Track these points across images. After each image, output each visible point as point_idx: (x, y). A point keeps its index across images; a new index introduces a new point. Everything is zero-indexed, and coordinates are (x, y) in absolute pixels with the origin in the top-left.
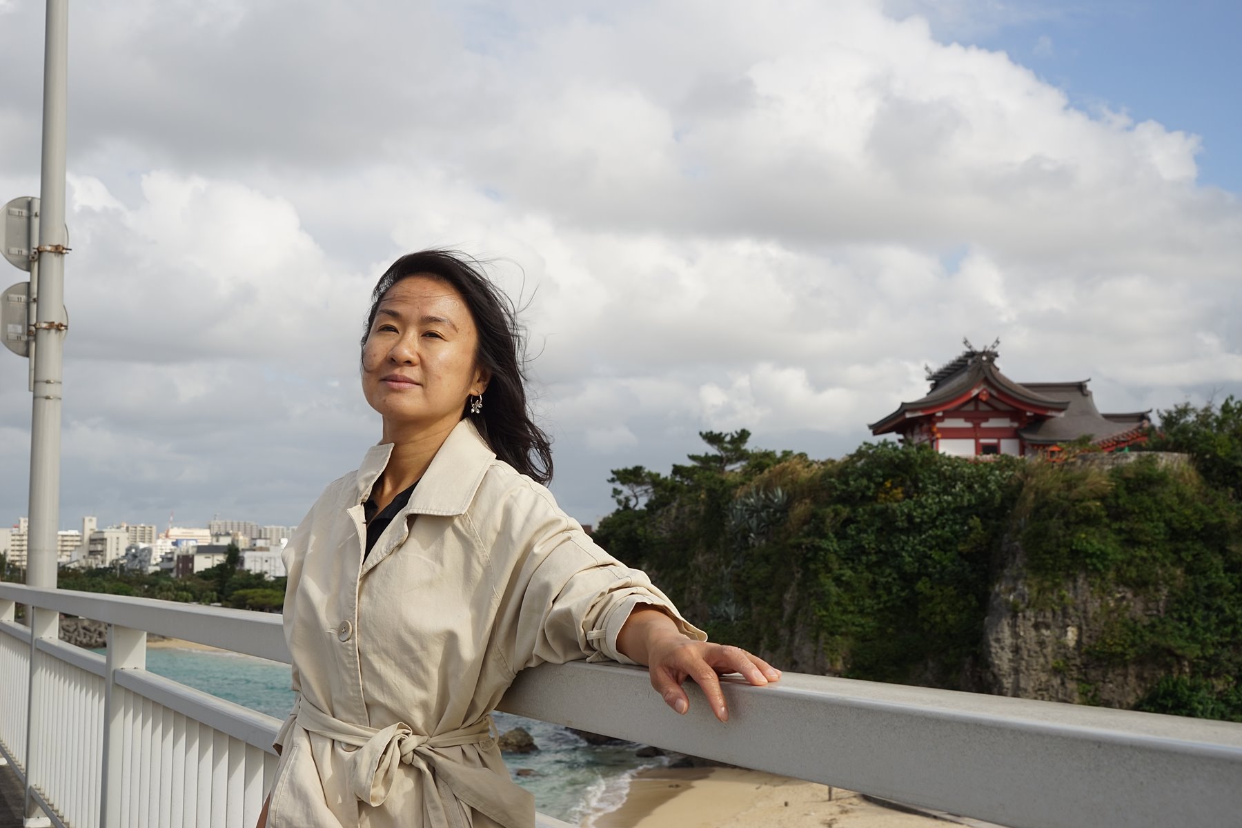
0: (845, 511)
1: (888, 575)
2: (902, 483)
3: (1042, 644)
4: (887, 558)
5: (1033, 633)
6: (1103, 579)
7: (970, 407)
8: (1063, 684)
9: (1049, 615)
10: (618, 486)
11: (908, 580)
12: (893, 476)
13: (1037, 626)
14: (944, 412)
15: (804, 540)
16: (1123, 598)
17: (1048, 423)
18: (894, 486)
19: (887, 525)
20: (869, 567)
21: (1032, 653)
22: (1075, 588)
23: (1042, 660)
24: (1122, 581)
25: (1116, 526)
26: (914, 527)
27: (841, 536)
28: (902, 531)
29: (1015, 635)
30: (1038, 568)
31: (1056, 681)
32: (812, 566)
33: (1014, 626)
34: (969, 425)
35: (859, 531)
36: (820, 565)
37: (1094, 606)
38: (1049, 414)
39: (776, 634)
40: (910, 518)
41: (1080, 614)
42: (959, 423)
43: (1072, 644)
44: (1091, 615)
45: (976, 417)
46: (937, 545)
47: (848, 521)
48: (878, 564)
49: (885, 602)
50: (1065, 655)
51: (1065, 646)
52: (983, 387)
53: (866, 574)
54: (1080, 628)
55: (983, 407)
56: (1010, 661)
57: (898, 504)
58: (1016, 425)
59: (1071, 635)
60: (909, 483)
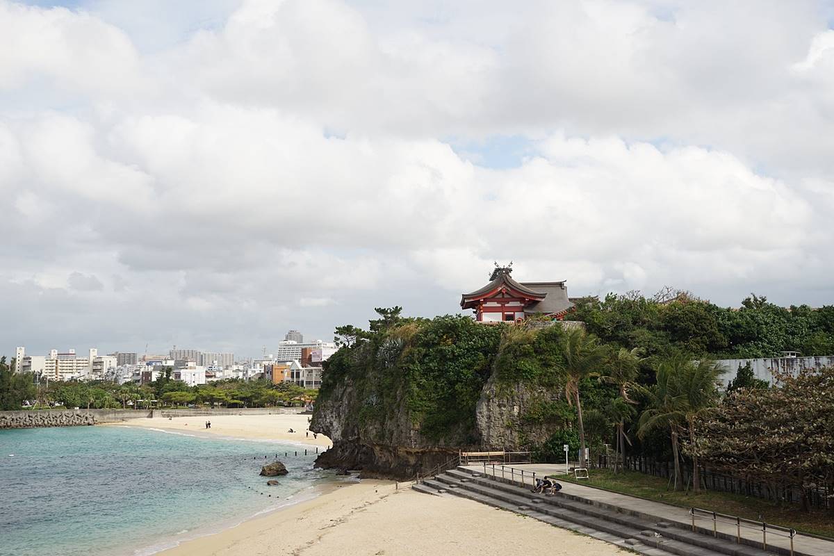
0: (424, 351)
1: (442, 383)
2: (452, 337)
3: (501, 414)
4: (442, 373)
5: (498, 409)
6: (532, 383)
7: (500, 296)
8: (511, 433)
9: (505, 400)
10: (338, 336)
11: (452, 384)
12: (448, 333)
13: (499, 406)
14: (484, 299)
15: (404, 365)
16: (542, 392)
17: (539, 304)
18: (447, 338)
19: (443, 357)
20: (434, 378)
21: (496, 419)
22: (518, 387)
23: (501, 422)
24: (541, 384)
25: (539, 357)
26: (455, 358)
27: (421, 362)
28: (450, 360)
29: (489, 410)
30: (501, 379)
31: (508, 432)
32: (407, 378)
33: (488, 406)
34: (500, 305)
35: (431, 361)
36: (410, 377)
37: (527, 396)
38: (539, 299)
39: (393, 411)
40: (453, 352)
41: (520, 400)
42: (495, 304)
43: (516, 414)
44: (525, 400)
45: (503, 301)
46: (465, 367)
47: (425, 355)
48: (439, 376)
49: (441, 395)
50: (513, 419)
51: (514, 416)
52: (504, 286)
53: (433, 382)
54: (520, 406)
55: (506, 296)
56: (486, 422)
57: (448, 347)
58: (523, 305)
59: (516, 409)
60: (455, 336)
